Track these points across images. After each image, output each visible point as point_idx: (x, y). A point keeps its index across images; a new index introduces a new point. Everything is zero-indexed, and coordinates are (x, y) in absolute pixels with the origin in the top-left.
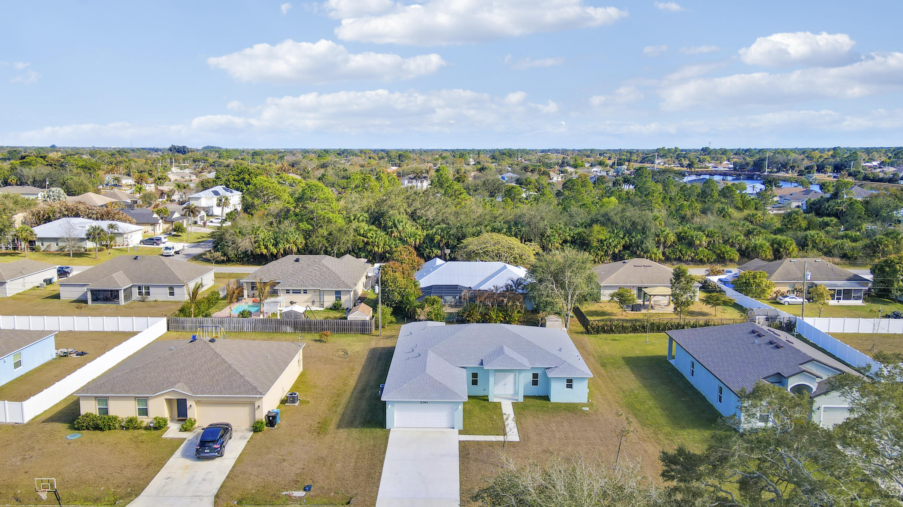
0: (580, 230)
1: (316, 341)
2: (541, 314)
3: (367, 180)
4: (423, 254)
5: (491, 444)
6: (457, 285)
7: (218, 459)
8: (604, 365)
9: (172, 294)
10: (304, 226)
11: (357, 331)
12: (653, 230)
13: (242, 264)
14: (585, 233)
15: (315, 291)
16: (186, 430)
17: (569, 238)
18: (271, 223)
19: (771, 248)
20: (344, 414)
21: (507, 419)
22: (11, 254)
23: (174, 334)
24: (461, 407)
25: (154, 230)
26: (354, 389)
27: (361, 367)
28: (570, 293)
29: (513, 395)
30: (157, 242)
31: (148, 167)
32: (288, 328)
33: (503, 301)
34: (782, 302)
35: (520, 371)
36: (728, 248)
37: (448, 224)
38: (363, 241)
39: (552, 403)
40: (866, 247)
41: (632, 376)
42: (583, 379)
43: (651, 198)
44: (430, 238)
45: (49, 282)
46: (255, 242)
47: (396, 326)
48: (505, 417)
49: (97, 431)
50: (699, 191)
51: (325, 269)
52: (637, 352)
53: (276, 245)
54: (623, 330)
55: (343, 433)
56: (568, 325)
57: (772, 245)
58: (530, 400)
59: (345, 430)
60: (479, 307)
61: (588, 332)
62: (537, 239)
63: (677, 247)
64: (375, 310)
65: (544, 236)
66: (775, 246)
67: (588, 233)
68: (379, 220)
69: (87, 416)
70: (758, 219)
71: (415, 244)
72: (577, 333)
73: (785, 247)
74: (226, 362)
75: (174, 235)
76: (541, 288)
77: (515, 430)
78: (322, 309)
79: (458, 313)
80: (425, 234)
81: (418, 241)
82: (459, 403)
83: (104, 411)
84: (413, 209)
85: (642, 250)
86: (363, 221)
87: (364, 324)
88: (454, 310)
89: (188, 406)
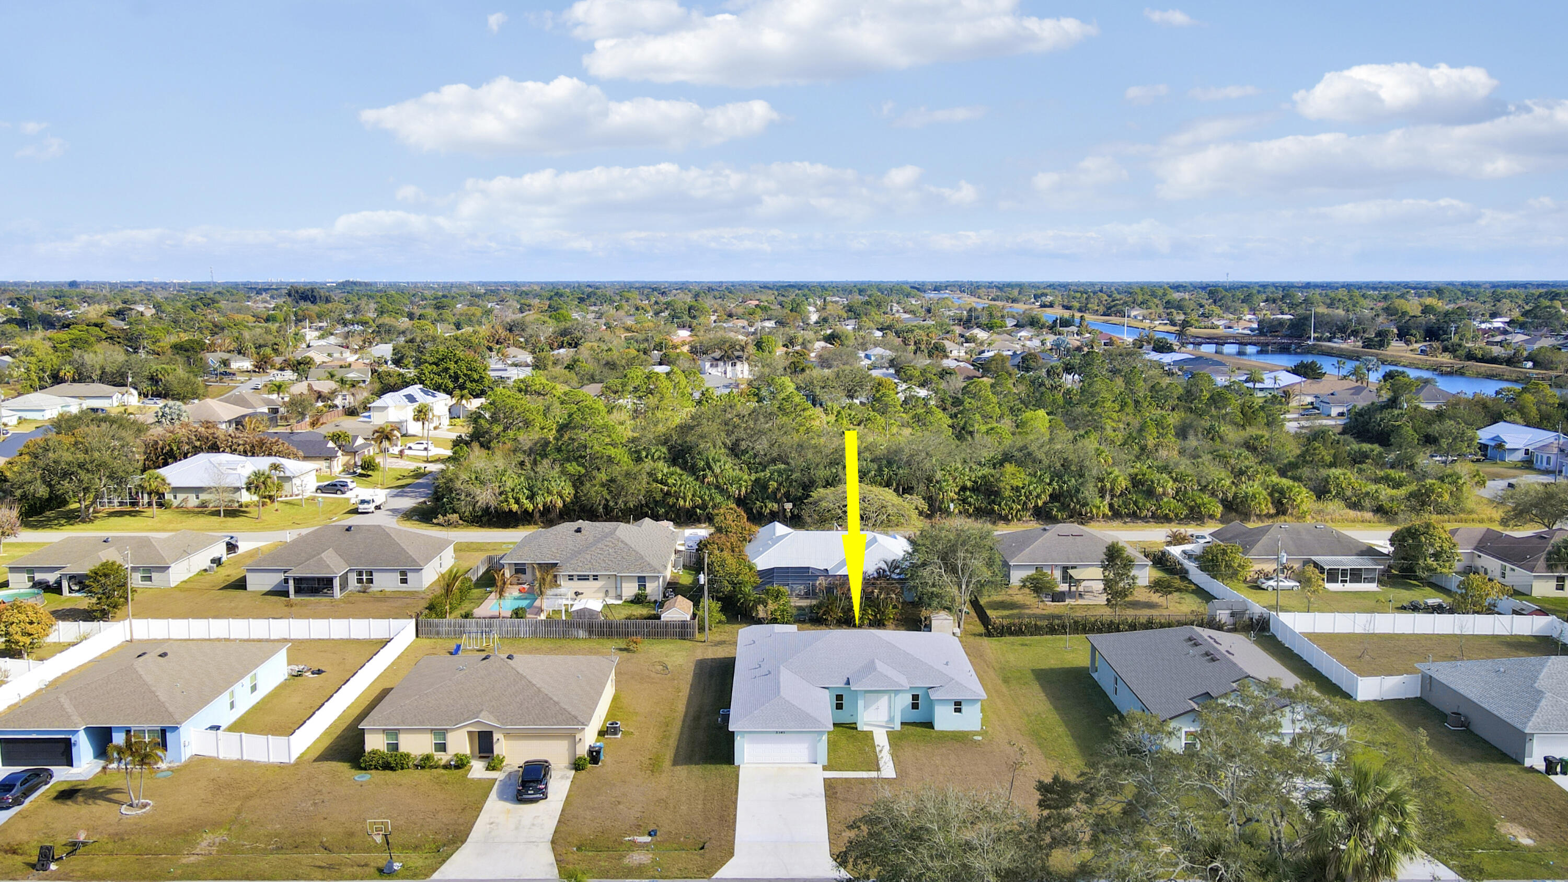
0: (986, 471)
1: (621, 650)
2: (924, 613)
3: (654, 379)
4: (752, 509)
5: (862, 781)
6: (808, 568)
7: (542, 802)
8: (1006, 681)
9: (404, 581)
10: (572, 468)
11: (674, 634)
12: (1094, 472)
13: (480, 526)
14: (993, 476)
15: (609, 577)
16: (494, 769)
17: (969, 484)
18: (522, 464)
19: (1269, 498)
20: (678, 746)
21: (881, 751)
22: (130, 513)
23: (425, 642)
24: (825, 737)
25: (329, 467)
26: (685, 716)
27: (689, 686)
28: (964, 581)
29: (887, 722)
30: (342, 489)
31: (271, 337)
32: (581, 632)
33: (873, 592)
34: (1264, 586)
35: (897, 692)
36: (1206, 498)
37: (788, 464)
38: (662, 490)
39: (937, 732)
40: (1412, 495)
41: (1042, 696)
42: (974, 701)
43: (1099, 410)
44: (760, 486)
45: (217, 561)
46: (501, 494)
47: (728, 627)
48: (878, 749)
49: (387, 771)
50: (1181, 390)
51: (622, 545)
52: (1052, 662)
53: (531, 498)
54: (1036, 630)
55: (682, 771)
56: (962, 624)
57: (1271, 495)
58: (909, 727)
59: (684, 767)
60: (841, 600)
61: (989, 634)
62: (922, 487)
63: (1129, 496)
64: (696, 604)
65: (931, 481)
66: (1277, 495)
67: (998, 476)
68: (683, 457)
69: (374, 752)
70: (1265, 443)
71: (740, 494)
72: (975, 635)
73: (1290, 498)
74: (534, 685)
75: (361, 475)
76: (925, 574)
77: (891, 764)
78: (620, 602)
79: (811, 608)
80: (753, 478)
81: (743, 489)
82: (822, 733)
83: (394, 747)
84: (733, 438)
85: (1078, 502)
86: (659, 458)
87: (683, 625)
88: (804, 603)
89: (495, 740)
